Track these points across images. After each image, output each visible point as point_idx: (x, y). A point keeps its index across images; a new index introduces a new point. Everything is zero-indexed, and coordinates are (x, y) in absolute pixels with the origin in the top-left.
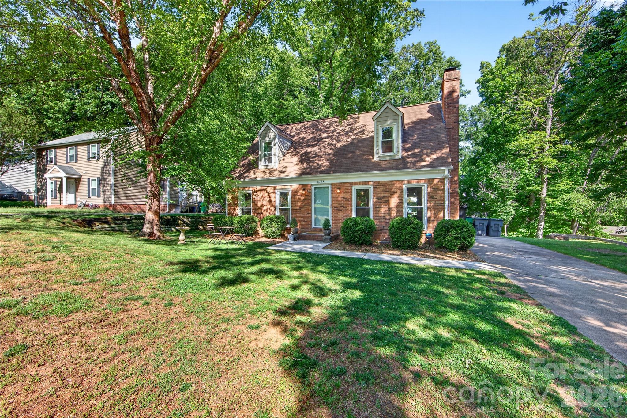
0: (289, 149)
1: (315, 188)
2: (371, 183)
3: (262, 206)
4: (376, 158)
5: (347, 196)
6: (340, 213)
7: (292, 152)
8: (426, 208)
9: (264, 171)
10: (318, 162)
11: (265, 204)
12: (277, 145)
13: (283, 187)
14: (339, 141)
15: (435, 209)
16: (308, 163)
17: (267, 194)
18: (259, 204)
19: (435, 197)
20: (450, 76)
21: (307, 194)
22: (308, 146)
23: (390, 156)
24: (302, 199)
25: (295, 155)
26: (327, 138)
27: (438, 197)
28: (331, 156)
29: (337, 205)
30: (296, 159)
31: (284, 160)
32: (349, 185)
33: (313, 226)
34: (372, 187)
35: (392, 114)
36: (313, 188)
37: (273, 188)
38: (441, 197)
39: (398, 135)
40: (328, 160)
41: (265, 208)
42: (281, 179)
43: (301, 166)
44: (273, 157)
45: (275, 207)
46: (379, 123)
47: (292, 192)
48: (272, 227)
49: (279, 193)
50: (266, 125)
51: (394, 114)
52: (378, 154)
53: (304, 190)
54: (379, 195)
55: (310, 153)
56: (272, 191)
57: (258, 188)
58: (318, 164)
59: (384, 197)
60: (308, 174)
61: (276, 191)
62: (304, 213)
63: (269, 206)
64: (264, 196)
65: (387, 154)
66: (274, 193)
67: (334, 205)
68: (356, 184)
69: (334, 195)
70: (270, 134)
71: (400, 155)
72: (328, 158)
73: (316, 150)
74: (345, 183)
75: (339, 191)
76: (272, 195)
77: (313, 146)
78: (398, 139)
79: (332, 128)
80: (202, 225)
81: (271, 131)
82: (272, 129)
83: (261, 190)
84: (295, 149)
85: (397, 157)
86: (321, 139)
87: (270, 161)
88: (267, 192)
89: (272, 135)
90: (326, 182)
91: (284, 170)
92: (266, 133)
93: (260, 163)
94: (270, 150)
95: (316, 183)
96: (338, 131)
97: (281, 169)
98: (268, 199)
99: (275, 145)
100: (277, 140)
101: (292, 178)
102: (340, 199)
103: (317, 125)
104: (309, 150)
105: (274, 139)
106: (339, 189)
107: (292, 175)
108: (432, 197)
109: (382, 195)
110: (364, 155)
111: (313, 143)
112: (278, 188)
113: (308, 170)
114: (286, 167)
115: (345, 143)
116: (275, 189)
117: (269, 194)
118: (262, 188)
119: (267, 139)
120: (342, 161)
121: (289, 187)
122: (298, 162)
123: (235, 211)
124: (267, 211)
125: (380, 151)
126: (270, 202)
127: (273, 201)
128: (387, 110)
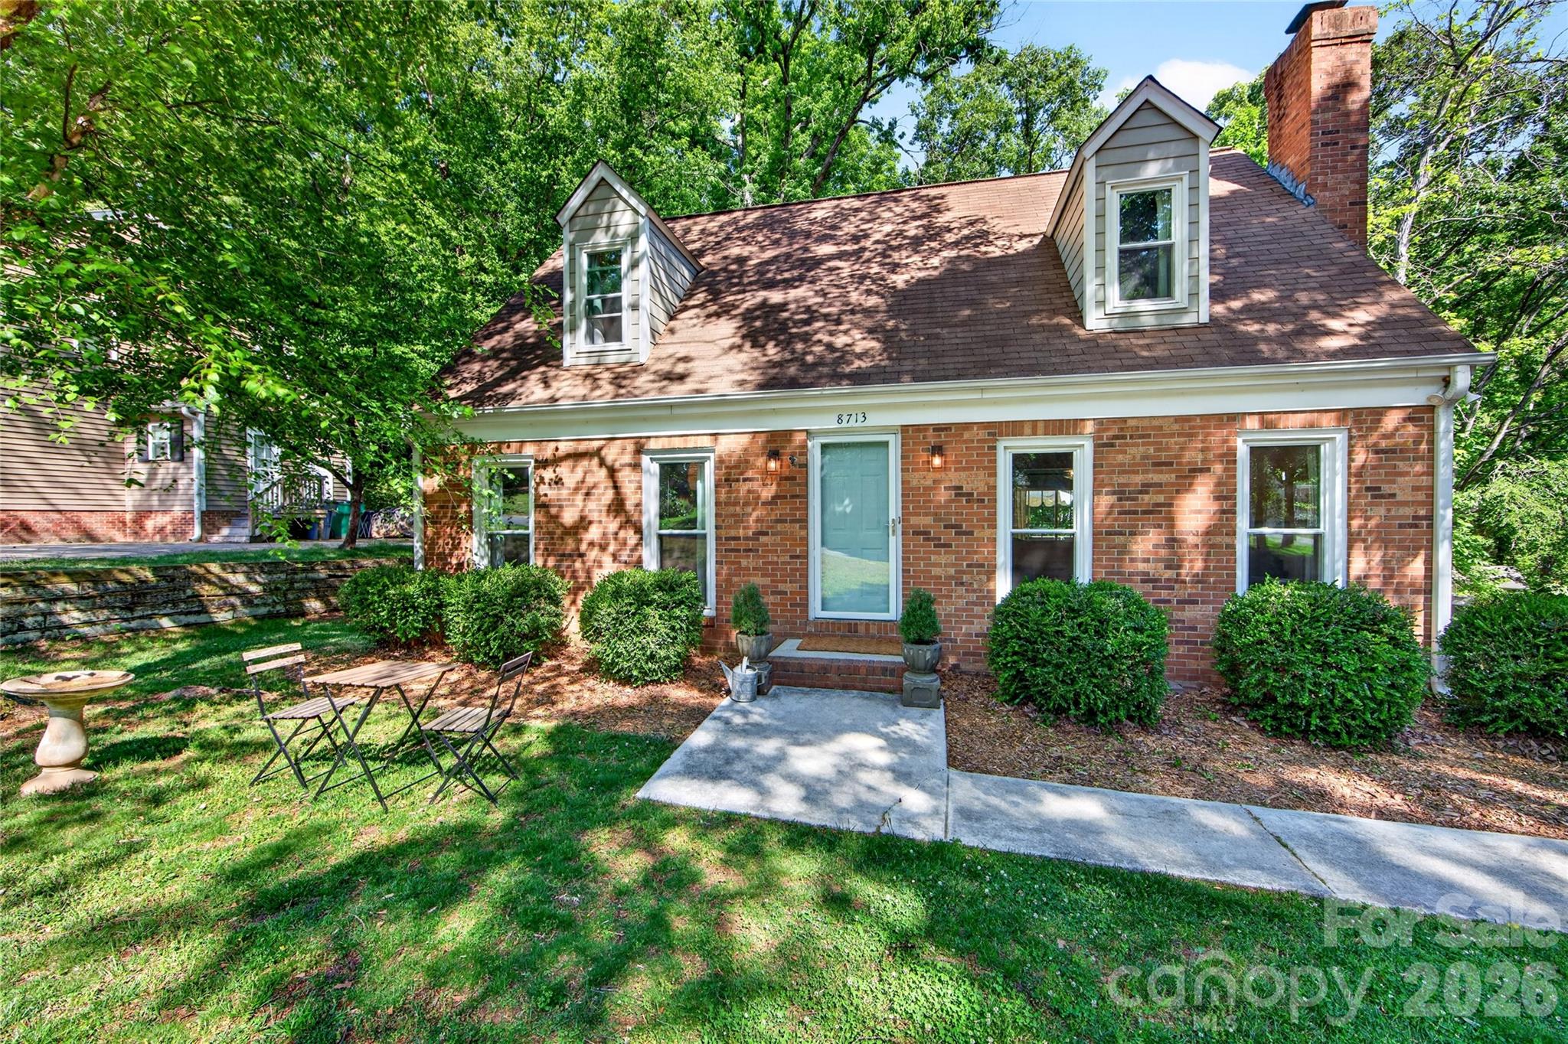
0: (690, 295)
1: (825, 447)
2: (1090, 428)
3: (583, 523)
4: (1095, 321)
5: (974, 483)
6: (943, 558)
7: (702, 306)
8: (1341, 536)
9: (587, 376)
10: (826, 339)
11: (594, 516)
12: (644, 268)
13: (677, 443)
14: (895, 268)
15: (1386, 544)
16: (786, 344)
17: (603, 472)
18: (569, 517)
19: (1386, 489)
20: (1337, 24)
21: (786, 472)
22: (771, 285)
23: (1158, 313)
24: (768, 493)
25: (718, 315)
26: (840, 256)
27: (1402, 489)
28: (879, 316)
29: (929, 520)
30: (726, 329)
31: (672, 331)
32: (983, 434)
33: (816, 611)
34: (1089, 446)
35: (1170, 133)
36: (814, 446)
37: (630, 447)
38: (1416, 489)
39: (1194, 223)
40: (871, 331)
41: (594, 533)
42: (671, 406)
43: (756, 353)
44: (626, 316)
45: (639, 530)
46: (1105, 171)
47: (720, 462)
48: (644, 631)
49: (655, 468)
50: (595, 177)
51: (1180, 134)
52: (1101, 303)
53: (774, 454)
54: (1123, 479)
55: (782, 307)
56: (627, 458)
57: (565, 447)
58: (830, 347)
59: (1145, 488)
60: (793, 383)
61: (645, 460)
62: (772, 558)
63: (613, 526)
64: (590, 480)
65: (1142, 305)
66: (636, 466)
67: (914, 520)
68: (1015, 428)
69: (915, 479)
70: (616, 216)
71: (1204, 311)
72: (868, 323)
73: (805, 299)
74: (967, 426)
75: (937, 461)
76: (626, 477)
77: (788, 284)
78: (1193, 240)
79: (848, 228)
80: (321, 597)
81: (621, 205)
82: (625, 193)
83: (576, 456)
84: (715, 295)
85: (1188, 320)
86: (818, 262)
87: (612, 331)
88: (602, 463)
89: (624, 221)
90: (875, 419)
91: (680, 368)
92: (598, 214)
93: (567, 339)
94: (617, 286)
95: (830, 423)
96: (878, 236)
97: (665, 367)
98: (610, 494)
99: (634, 265)
100: (643, 244)
101: (722, 401)
102: (943, 496)
103: (786, 220)
104: (776, 297)
105: (634, 237)
106: (937, 450)
107: (723, 387)
108: (1375, 491)
109: (1138, 479)
110: (1028, 315)
111: (787, 275)
112: (653, 445)
113: (792, 370)
114: (686, 359)
115: (922, 274)
116: (639, 450)
117: (612, 472)
118: (583, 447)
119: (601, 240)
120: (937, 336)
121: (706, 442)
122: (737, 340)
123: (456, 546)
124: (603, 548)
125: (1114, 292)
126: (618, 506)
127: (629, 505)
128: (1147, 118)
